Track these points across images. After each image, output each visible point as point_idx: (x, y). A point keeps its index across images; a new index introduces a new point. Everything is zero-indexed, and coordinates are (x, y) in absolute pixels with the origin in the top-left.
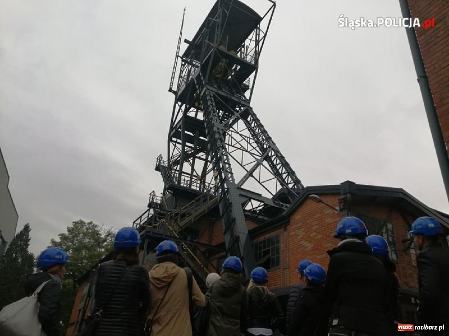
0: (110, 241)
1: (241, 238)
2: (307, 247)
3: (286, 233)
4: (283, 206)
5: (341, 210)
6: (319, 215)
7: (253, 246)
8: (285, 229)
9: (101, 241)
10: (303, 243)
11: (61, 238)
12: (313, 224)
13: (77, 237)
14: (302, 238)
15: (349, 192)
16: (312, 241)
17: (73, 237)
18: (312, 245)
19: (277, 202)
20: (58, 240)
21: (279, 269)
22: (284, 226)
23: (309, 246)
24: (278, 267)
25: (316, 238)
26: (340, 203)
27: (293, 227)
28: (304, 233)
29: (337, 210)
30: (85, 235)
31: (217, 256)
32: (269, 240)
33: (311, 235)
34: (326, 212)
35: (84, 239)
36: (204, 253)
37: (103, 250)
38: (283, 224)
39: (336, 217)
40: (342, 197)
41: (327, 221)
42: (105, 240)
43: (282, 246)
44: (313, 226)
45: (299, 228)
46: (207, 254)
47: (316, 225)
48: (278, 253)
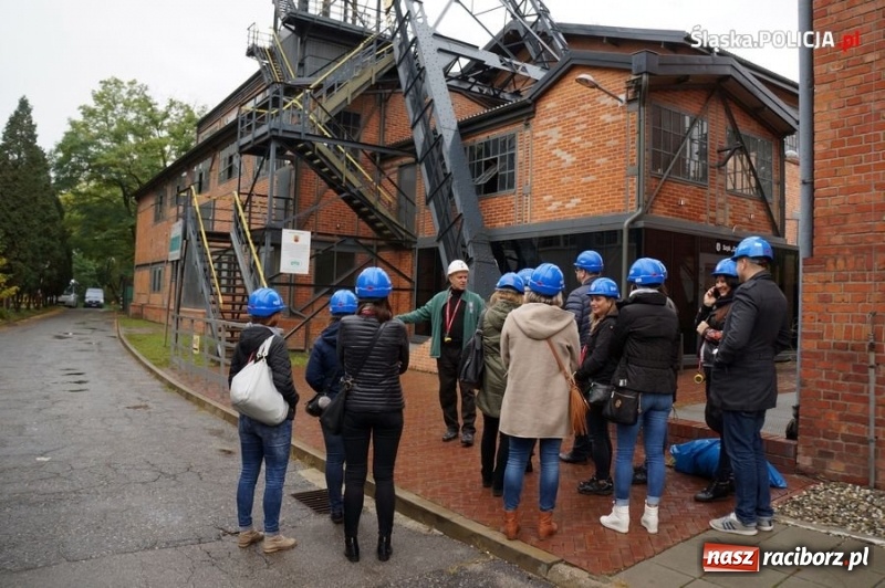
0: (177, 115)
1: (445, 137)
2: (565, 161)
3: (528, 132)
4: (517, 66)
5: (629, 101)
6: (589, 106)
7: (465, 149)
8: (527, 125)
9: (159, 117)
10: (558, 152)
11: (83, 113)
12: (577, 120)
13: (113, 109)
14: (556, 144)
15: (646, 72)
16: (573, 152)
17: (105, 111)
18: (574, 159)
19: (507, 60)
20: (79, 118)
21: (514, 194)
22: (524, 118)
23: (569, 159)
24: (512, 191)
25: (582, 146)
26: (628, 88)
27: (541, 123)
28: (560, 136)
29: (621, 101)
30: (127, 105)
31: (398, 162)
32: (496, 141)
33: (573, 140)
34: (602, 103)
35: (126, 113)
36: (372, 157)
37: (165, 133)
38: (522, 115)
39: (619, 114)
40: (633, 77)
41: (602, 118)
42: (166, 115)
43: (520, 155)
44: (578, 124)
45: (552, 126)
46: (378, 159)
47: (583, 123)
48: (512, 166)
